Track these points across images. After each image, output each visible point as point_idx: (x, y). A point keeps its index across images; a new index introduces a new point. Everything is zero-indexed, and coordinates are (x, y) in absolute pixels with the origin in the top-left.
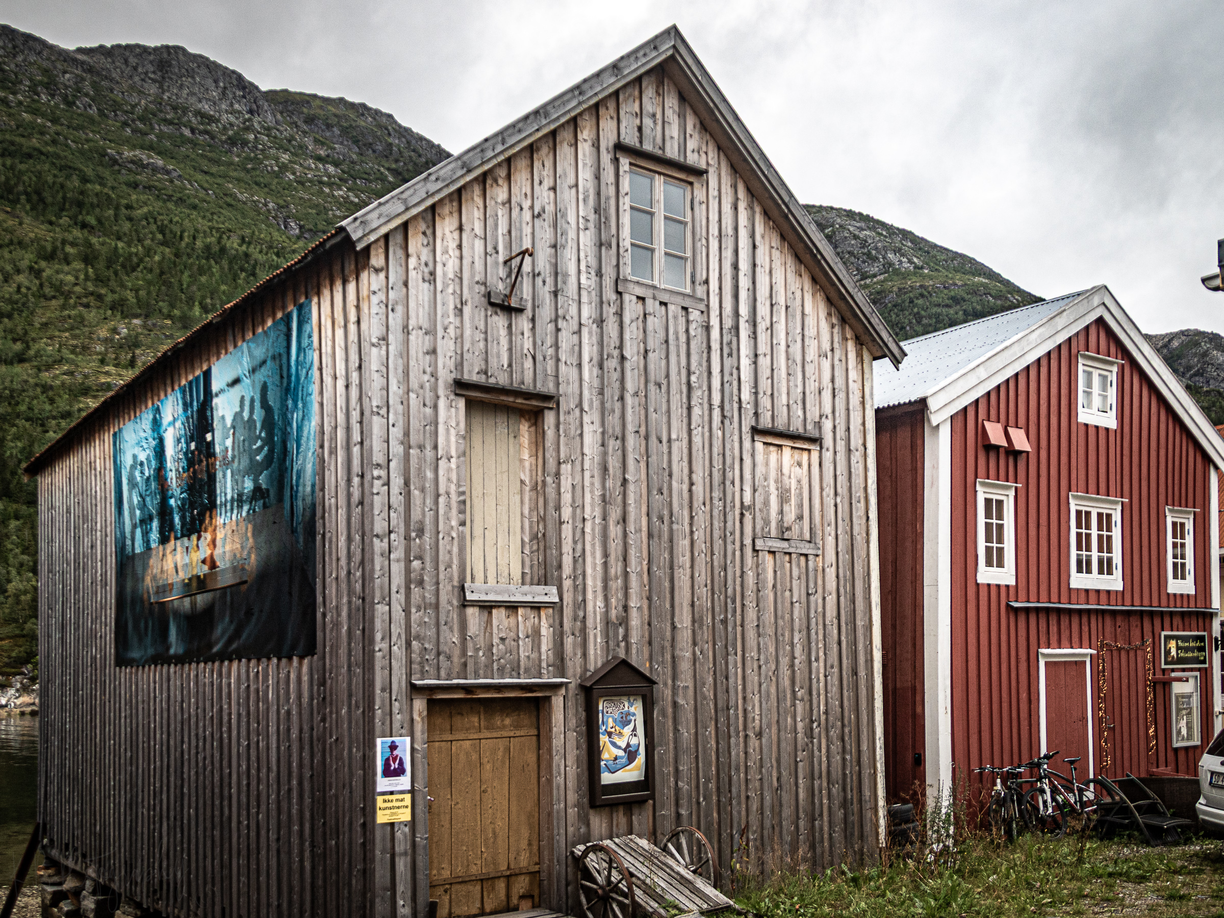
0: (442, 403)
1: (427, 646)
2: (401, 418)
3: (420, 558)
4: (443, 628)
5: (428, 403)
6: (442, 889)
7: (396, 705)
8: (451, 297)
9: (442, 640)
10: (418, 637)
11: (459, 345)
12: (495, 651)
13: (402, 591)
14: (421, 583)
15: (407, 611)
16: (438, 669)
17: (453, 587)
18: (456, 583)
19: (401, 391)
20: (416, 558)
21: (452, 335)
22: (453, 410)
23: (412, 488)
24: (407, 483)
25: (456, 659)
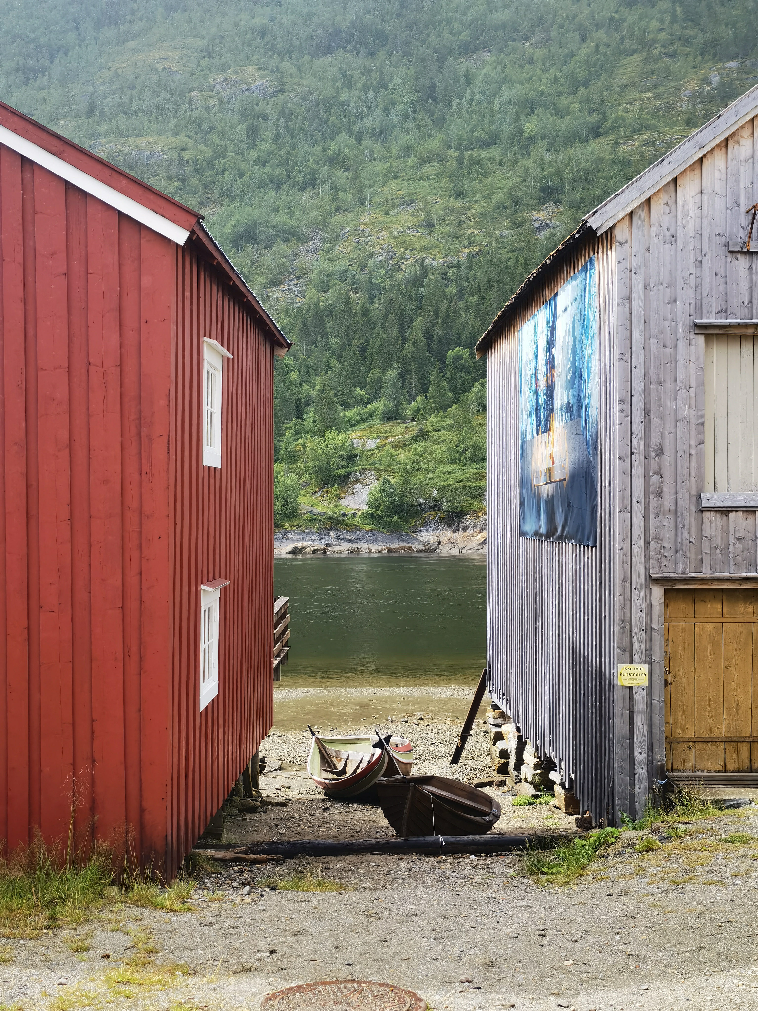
0: (681, 344)
1: (666, 545)
2: (642, 361)
3: (658, 473)
4: (680, 530)
5: (668, 344)
6: (686, 745)
7: (635, 593)
8: (692, 252)
9: (679, 539)
10: (656, 538)
11: (699, 292)
12: (731, 548)
13: (642, 501)
14: (659, 494)
15: (646, 517)
16: (676, 564)
17: (691, 495)
18: (694, 492)
19: (643, 338)
20: (655, 474)
21: (692, 283)
22: (692, 347)
23: (652, 416)
24: (647, 413)
25: (693, 556)
